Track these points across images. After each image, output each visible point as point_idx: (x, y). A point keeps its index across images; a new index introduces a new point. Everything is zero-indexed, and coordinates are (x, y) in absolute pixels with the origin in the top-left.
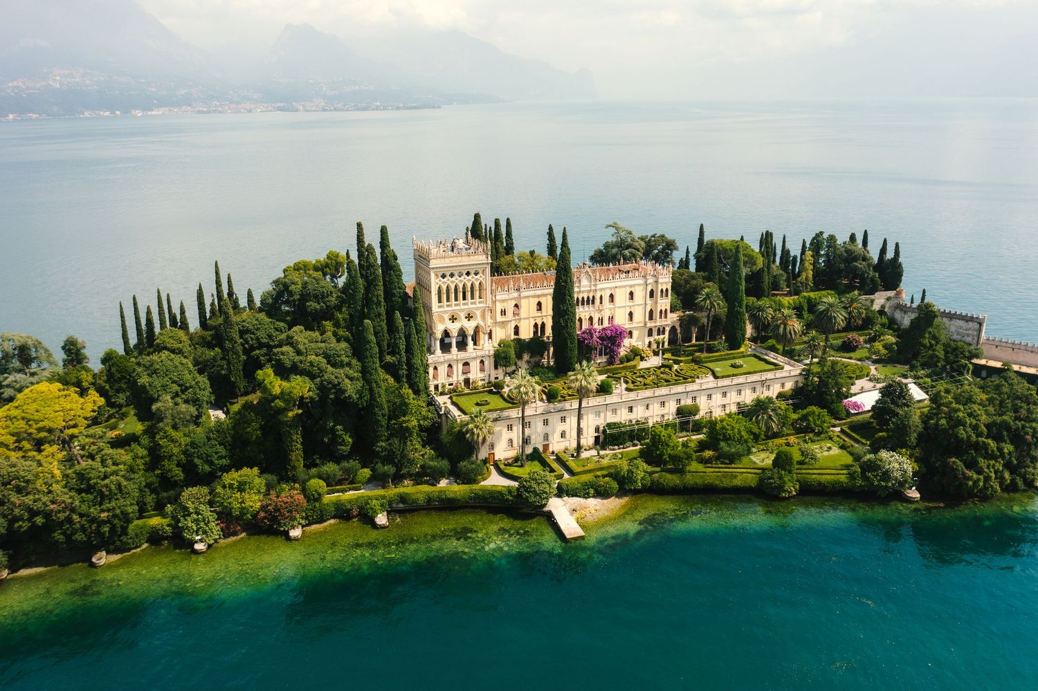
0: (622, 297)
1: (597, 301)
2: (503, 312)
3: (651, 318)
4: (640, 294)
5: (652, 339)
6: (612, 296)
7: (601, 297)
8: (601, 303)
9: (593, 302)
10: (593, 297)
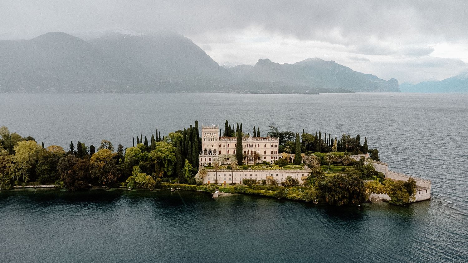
0: (262, 146)
1: (254, 146)
2: (224, 146)
3: (272, 153)
4: (269, 145)
5: (272, 160)
6: (259, 146)
7: (255, 145)
8: (255, 147)
9: (253, 147)
10: (253, 145)
